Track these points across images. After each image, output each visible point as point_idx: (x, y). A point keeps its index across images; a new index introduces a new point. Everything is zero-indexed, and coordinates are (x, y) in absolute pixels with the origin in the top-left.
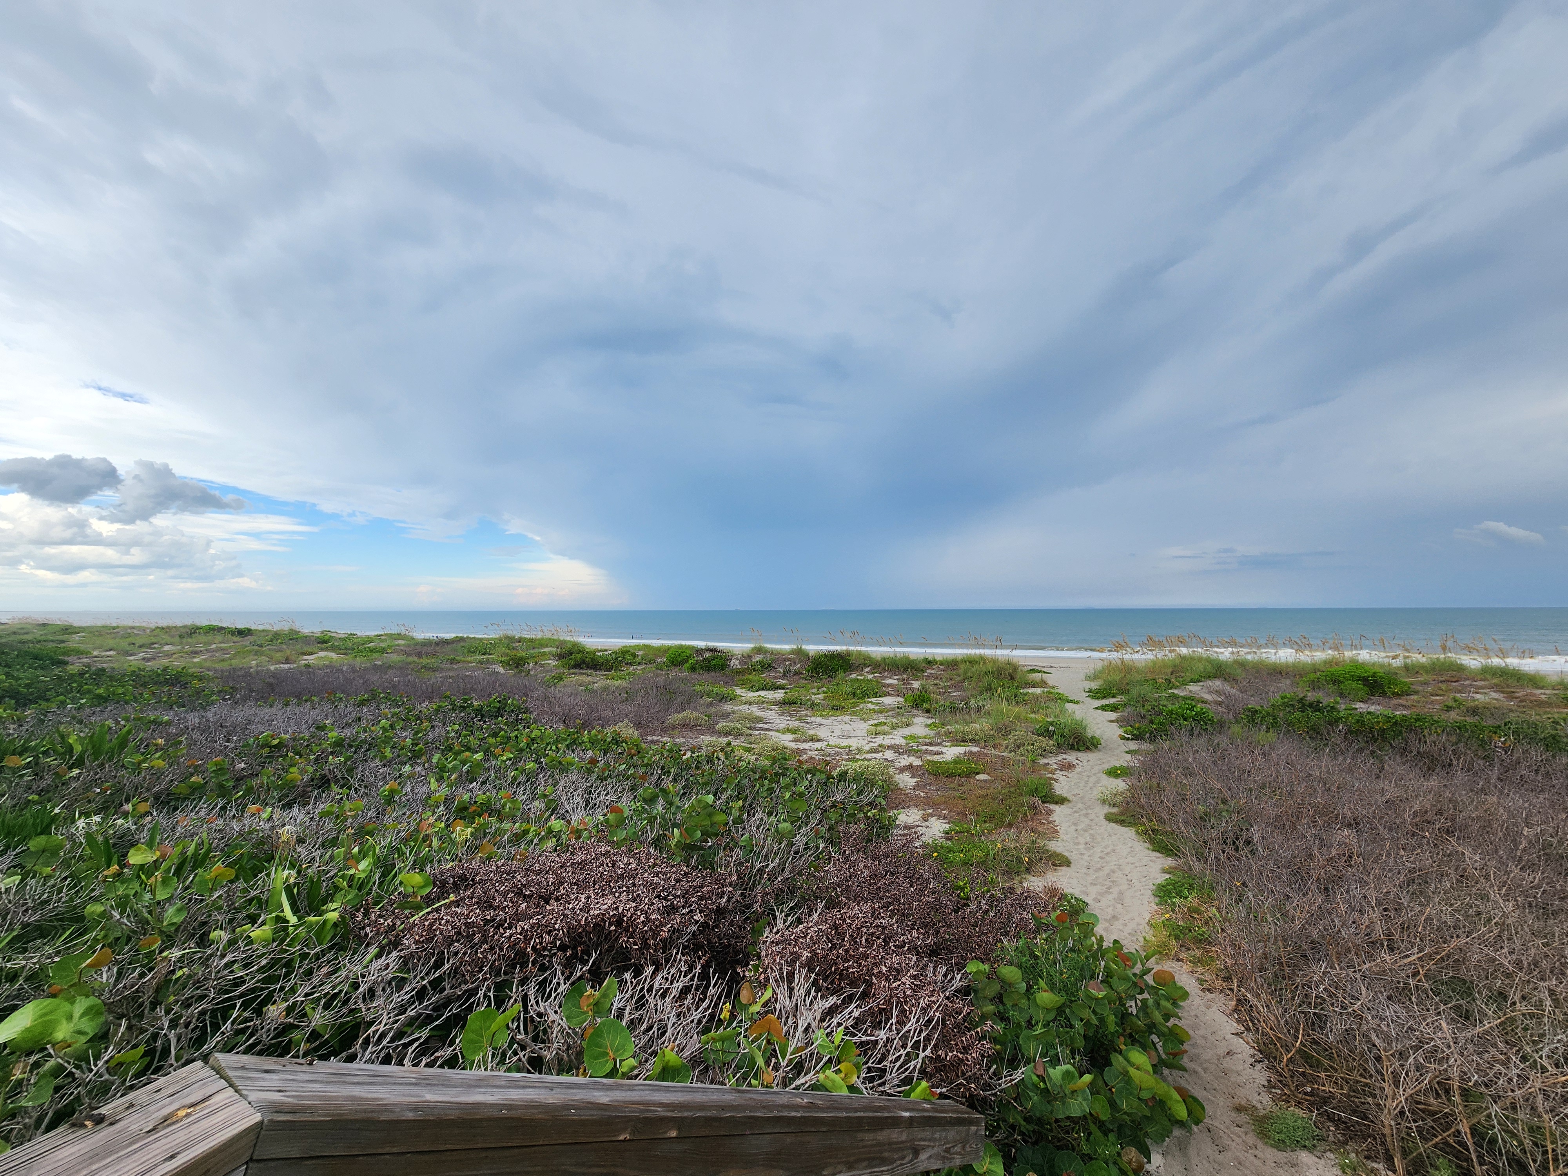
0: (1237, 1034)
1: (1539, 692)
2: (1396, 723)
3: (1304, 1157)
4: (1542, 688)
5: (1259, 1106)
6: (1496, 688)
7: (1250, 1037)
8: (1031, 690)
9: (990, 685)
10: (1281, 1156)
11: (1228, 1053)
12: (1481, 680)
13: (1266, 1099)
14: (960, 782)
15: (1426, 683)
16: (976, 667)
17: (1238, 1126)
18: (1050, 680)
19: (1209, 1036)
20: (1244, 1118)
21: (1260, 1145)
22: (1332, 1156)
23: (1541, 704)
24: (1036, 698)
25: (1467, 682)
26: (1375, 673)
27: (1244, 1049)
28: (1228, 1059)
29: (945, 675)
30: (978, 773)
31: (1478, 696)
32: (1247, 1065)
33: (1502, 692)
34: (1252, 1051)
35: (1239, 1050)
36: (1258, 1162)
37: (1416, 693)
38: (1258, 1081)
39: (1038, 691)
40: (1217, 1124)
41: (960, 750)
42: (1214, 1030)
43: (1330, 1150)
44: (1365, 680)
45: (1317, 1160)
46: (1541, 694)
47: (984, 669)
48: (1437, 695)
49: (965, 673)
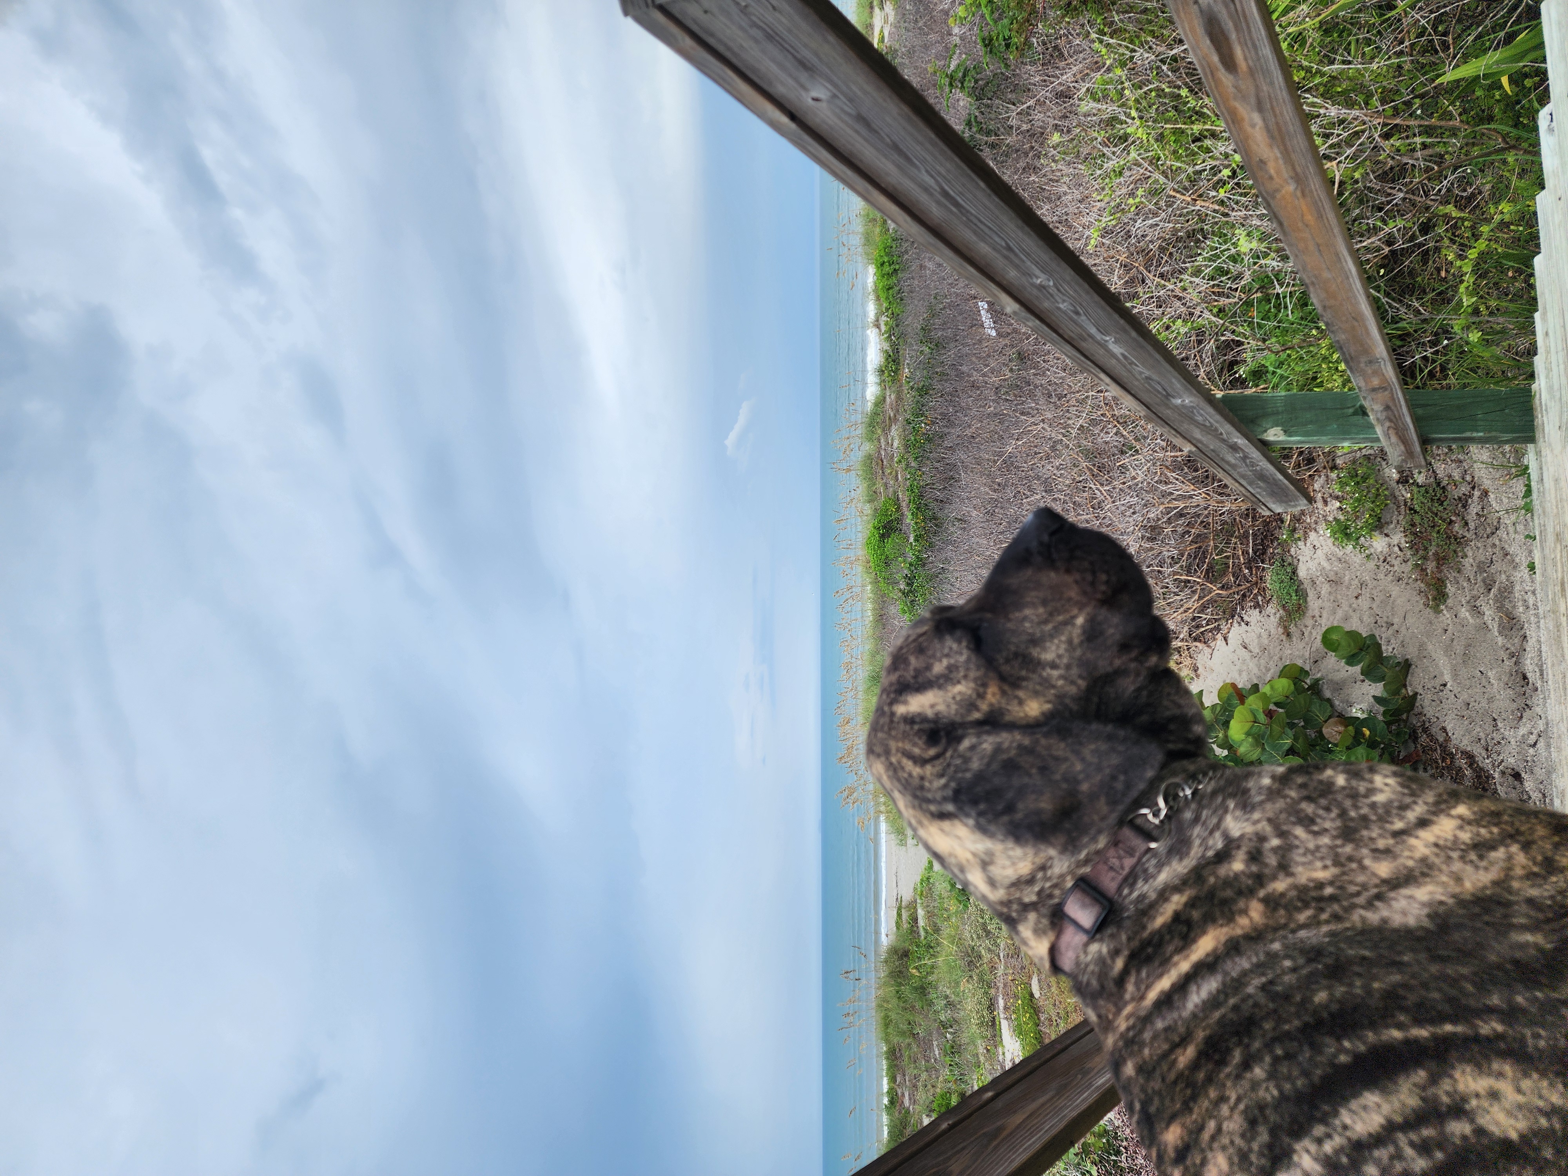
0: (1226, 639)
1: (888, 400)
2: (918, 509)
3: (1302, 573)
4: (885, 398)
5: (1278, 615)
6: (886, 430)
7: (1224, 628)
8: (921, 923)
9: (916, 989)
10: (1311, 595)
11: (1246, 648)
12: (879, 442)
13: (1270, 609)
14: (1047, 1023)
15: (886, 485)
16: (893, 1015)
17: (1303, 634)
18: (907, 895)
19: (1237, 667)
20: (1292, 629)
21: (1310, 613)
22: (1292, 550)
23: (899, 398)
24: (930, 915)
25: (883, 453)
26: (875, 528)
27: (1236, 632)
28: (1251, 647)
29: (911, 1071)
30: (1032, 995)
31: (896, 444)
32: (1248, 628)
33: (890, 426)
34: (1235, 624)
35: (1239, 637)
36: (1325, 615)
37: (895, 492)
38: (1259, 618)
39: (921, 913)
40: (1307, 654)
41: (1005, 1028)
42: (1230, 662)
43: (1289, 551)
44: (883, 536)
45: (1301, 563)
46: (891, 398)
47: (895, 1001)
48: (897, 476)
49: (903, 1033)
